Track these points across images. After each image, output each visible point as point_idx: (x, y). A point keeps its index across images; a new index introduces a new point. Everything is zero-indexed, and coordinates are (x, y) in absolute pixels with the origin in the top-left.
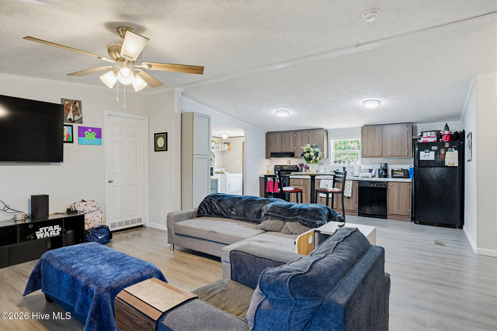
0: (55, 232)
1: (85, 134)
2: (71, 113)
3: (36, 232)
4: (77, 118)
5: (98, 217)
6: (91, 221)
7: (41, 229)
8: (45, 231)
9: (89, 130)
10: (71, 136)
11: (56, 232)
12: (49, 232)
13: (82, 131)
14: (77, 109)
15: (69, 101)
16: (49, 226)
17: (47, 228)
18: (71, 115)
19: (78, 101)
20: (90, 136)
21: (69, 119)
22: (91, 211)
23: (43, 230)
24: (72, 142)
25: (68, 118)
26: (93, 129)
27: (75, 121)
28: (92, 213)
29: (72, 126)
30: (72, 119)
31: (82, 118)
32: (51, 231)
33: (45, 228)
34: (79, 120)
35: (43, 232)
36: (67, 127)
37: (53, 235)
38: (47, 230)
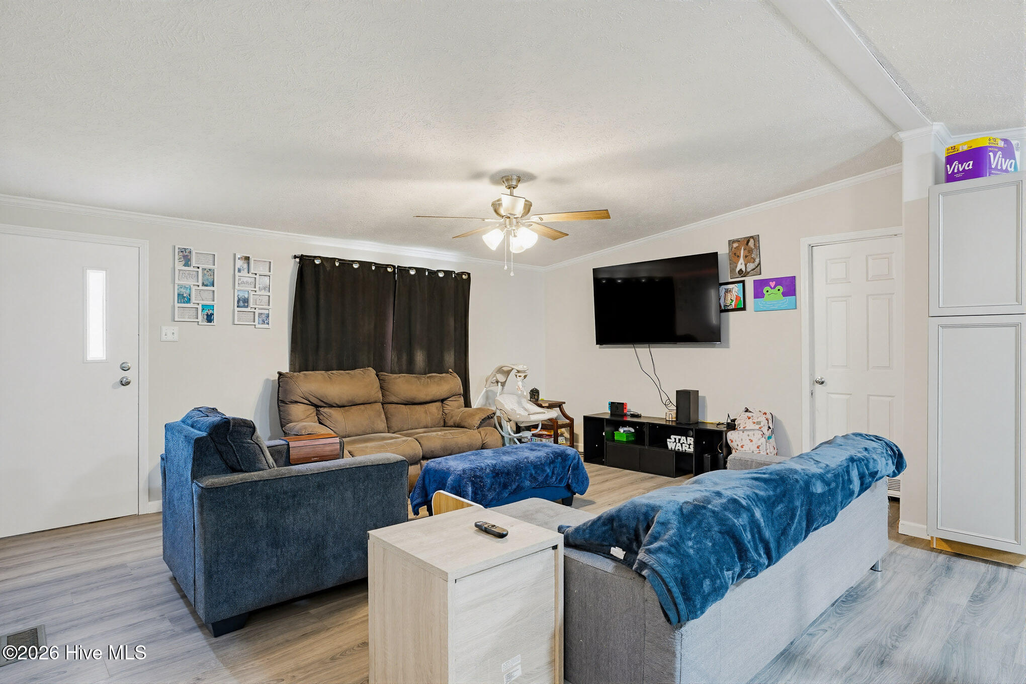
0: (688, 446)
1: (765, 291)
2: (742, 260)
3: (668, 440)
4: (751, 266)
5: (751, 441)
6: (738, 445)
7: (672, 437)
8: (677, 441)
9: (771, 283)
10: (742, 299)
11: (689, 448)
12: (682, 444)
13: (760, 287)
14: (750, 251)
15: (739, 241)
16: (681, 435)
17: (680, 437)
18: (741, 264)
19: (752, 237)
20: (773, 295)
21: (739, 272)
22: (746, 428)
23: (675, 439)
24: (744, 309)
25: (738, 269)
26: (779, 281)
27: (748, 273)
28: (743, 432)
29: (743, 282)
30: (744, 269)
31: (759, 264)
32: (683, 443)
33: (678, 437)
34: (754, 269)
35: (675, 442)
36: (736, 285)
37: (686, 451)
38: (680, 440)
